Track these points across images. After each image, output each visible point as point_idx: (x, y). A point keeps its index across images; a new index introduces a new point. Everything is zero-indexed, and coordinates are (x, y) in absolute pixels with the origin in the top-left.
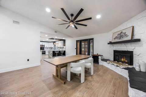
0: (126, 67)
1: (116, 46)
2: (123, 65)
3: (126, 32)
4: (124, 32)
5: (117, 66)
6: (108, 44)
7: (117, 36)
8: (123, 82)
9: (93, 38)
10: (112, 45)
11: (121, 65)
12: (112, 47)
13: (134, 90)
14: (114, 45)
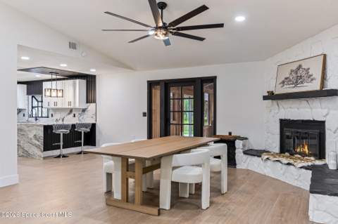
0: (310, 164)
1: (286, 106)
2: (301, 160)
3: (309, 69)
4: (306, 68)
5: (289, 164)
6: (265, 98)
7: (288, 76)
8: (301, 199)
9: (215, 77)
10: (275, 102)
11: (299, 161)
12: (277, 111)
13: (315, 197)
14: (280, 102)
